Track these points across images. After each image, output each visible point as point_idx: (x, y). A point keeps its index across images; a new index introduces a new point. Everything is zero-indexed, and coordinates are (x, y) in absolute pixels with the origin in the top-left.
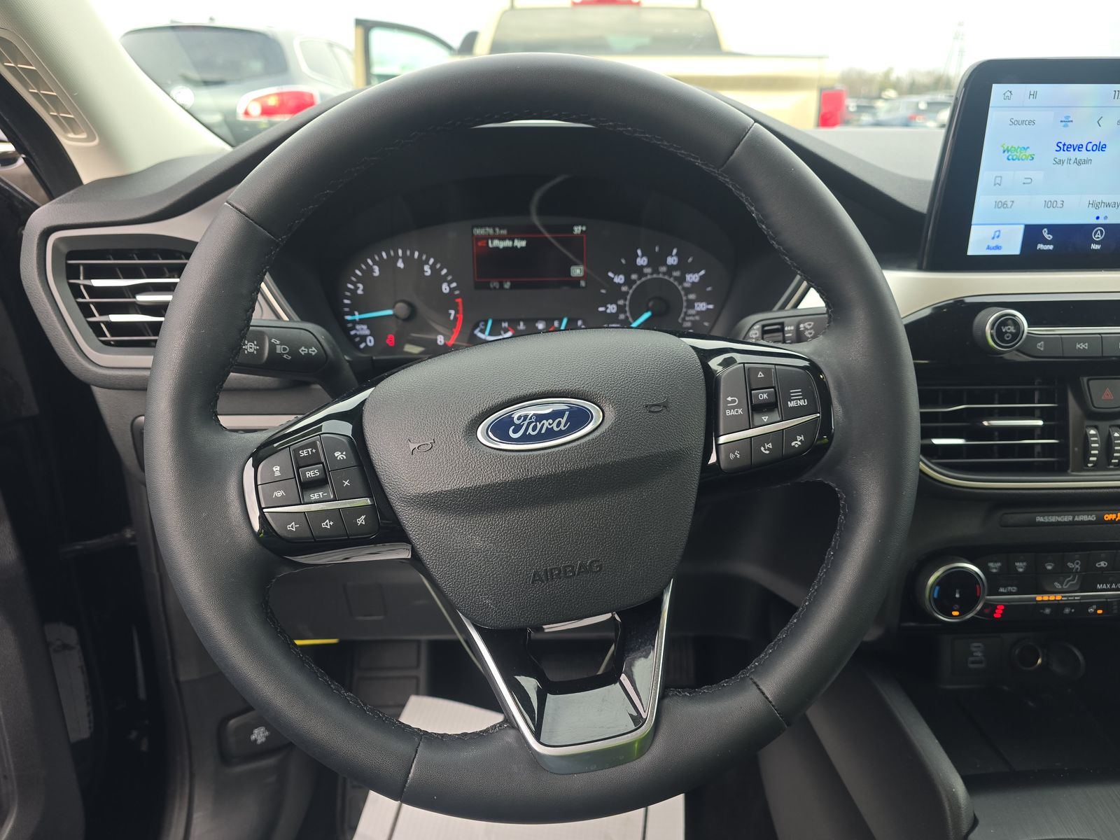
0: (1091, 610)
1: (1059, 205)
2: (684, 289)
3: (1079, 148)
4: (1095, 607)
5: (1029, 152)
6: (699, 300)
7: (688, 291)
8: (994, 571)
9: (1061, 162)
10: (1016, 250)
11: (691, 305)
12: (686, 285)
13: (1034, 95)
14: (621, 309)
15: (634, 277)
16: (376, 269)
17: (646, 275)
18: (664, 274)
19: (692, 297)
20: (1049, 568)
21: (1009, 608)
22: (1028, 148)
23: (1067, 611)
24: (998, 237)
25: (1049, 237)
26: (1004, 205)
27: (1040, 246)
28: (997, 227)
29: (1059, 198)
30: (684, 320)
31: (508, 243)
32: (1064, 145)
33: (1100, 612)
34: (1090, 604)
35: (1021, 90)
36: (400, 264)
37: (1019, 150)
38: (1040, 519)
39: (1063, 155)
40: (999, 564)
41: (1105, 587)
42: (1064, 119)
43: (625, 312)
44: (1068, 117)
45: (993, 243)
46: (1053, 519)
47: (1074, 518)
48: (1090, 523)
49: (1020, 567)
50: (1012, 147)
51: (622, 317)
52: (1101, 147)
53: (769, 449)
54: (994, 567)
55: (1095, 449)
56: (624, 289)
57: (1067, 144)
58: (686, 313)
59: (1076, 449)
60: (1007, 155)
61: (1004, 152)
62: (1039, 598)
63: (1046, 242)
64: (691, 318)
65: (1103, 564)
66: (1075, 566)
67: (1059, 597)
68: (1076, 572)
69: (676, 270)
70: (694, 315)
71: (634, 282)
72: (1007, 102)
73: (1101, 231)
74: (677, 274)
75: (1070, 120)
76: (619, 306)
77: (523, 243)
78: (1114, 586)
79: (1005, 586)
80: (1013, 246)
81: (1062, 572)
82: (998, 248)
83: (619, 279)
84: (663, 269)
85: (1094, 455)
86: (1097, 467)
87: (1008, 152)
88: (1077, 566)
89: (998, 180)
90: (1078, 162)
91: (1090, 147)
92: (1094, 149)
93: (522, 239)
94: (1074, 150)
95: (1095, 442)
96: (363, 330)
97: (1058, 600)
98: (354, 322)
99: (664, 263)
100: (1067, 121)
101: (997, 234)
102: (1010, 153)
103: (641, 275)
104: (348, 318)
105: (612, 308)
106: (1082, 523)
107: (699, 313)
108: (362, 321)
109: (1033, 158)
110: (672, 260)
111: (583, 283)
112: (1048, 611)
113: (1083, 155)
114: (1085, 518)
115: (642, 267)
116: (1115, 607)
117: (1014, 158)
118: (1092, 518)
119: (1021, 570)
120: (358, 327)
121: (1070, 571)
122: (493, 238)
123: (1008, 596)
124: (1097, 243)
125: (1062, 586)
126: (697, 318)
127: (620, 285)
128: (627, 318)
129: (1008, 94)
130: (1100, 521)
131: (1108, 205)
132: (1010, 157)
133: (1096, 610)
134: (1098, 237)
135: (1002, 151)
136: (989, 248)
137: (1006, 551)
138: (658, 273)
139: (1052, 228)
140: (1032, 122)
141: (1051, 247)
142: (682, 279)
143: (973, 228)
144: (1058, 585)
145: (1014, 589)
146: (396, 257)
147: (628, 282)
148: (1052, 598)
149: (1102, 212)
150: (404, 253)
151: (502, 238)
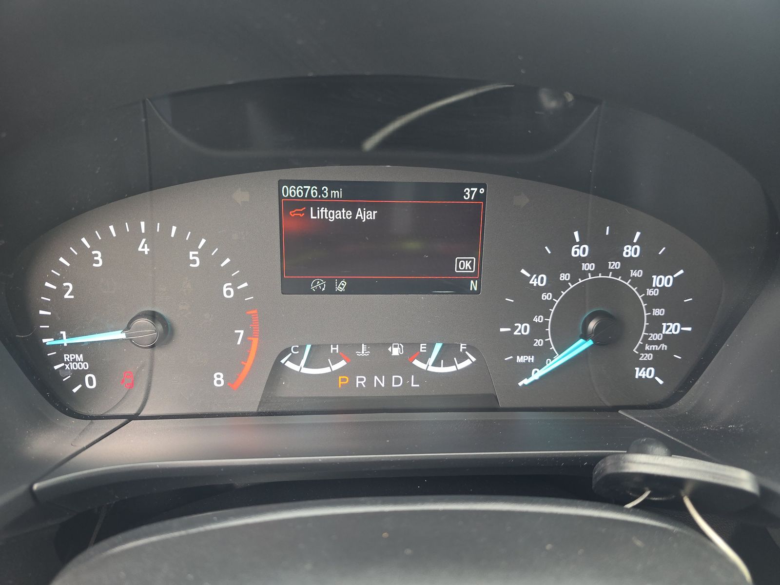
2: (647, 299)
6: (669, 318)
7: (652, 303)
11: (656, 325)
12: (650, 292)
14: (538, 330)
15: (564, 277)
16: (98, 255)
17: (584, 274)
18: (616, 273)
19: (658, 312)
30: (642, 349)
31: (344, 214)
36: (144, 248)
43: (544, 336)
51: (539, 343)
56: (546, 297)
58: (646, 340)
64: (655, 347)
69: (636, 268)
70: (658, 343)
71: (565, 284)
74: (637, 274)
76: (533, 325)
77: (372, 215)
83: (538, 281)
84: (615, 265)
93: (370, 207)
96: (76, 362)
98: (62, 350)
99: (619, 257)
103: (577, 273)
104: (48, 341)
105: (523, 329)
107: (667, 339)
108: (73, 349)
110: (630, 251)
111: (473, 285)
115: (581, 260)
120: (67, 357)
122: (318, 204)
126: (664, 347)
127: (540, 290)
128: (547, 344)
138: (606, 272)
142: (644, 283)
146: (137, 236)
147: (555, 286)
150: (150, 227)
151: (333, 205)
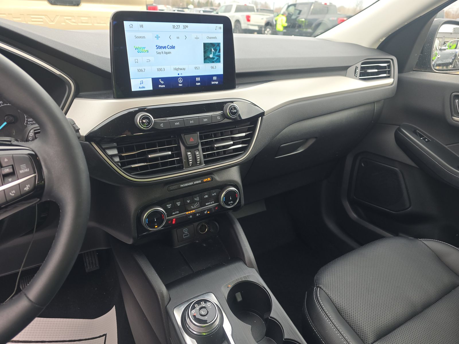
0: (205, 213)
1: (163, 70)
3: (165, 47)
4: (206, 211)
5: (146, 49)
8: (169, 207)
9: (159, 53)
10: (151, 88)
13: (142, 26)
20: (188, 202)
21: (177, 219)
22: (145, 47)
23: (198, 215)
24: (142, 83)
25: (162, 82)
26: (141, 70)
27: (160, 86)
28: (142, 80)
29: (162, 67)
32: (159, 46)
33: (208, 212)
34: (205, 211)
35: (136, 24)
37: (141, 48)
38: (182, 186)
39: (160, 50)
40: (171, 205)
41: (208, 204)
42: (156, 36)
44: (157, 35)
45: (141, 86)
46: (187, 185)
47: (193, 183)
48: (199, 183)
49: (178, 204)
50: (138, 47)
52: (173, 47)
53: (13, 193)
54: (169, 206)
55: (190, 159)
57: (160, 46)
59: (185, 160)
60: (137, 50)
61: (136, 49)
62: (187, 213)
63: (162, 84)
64: (31, 123)
65: (206, 196)
66: (197, 199)
67: (194, 211)
68: (198, 201)
70: (32, 121)
72: (131, 29)
73: (181, 79)
75: (159, 36)
78: (211, 203)
79: (174, 212)
80: (149, 87)
81: (193, 202)
82: (143, 87)
85: (191, 162)
86: (193, 165)
87: (137, 49)
88: (198, 199)
89: (136, 61)
90: (166, 53)
91: (169, 48)
92: (171, 48)
94: (163, 48)
95: (190, 157)
97: (194, 212)
100: (158, 37)
101: (142, 82)
102: (138, 50)
106: (197, 184)
109: (148, 52)
112: (191, 217)
113: (167, 50)
114: (197, 182)
116: (213, 210)
117: (141, 52)
118: (200, 182)
119: (179, 205)
121: (196, 202)
123: (176, 215)
124: (181, 83)
125: (194, 207)
129: (131, 26)
130: (203, 182)
131: (181, 69)
132: (139, 51)
133: (207, 212)
134: (180, 81)
135: (135, 49)
136: (140, 88)
137: (172, 199)
139: (163, 79)
140: (144, 37)
141: (164, 86)
143: (131, 80)
144: (192, 207)
145: (178, 212)
148: (192, 212)
149: (180, 72)
